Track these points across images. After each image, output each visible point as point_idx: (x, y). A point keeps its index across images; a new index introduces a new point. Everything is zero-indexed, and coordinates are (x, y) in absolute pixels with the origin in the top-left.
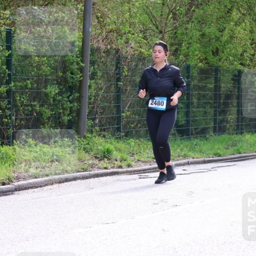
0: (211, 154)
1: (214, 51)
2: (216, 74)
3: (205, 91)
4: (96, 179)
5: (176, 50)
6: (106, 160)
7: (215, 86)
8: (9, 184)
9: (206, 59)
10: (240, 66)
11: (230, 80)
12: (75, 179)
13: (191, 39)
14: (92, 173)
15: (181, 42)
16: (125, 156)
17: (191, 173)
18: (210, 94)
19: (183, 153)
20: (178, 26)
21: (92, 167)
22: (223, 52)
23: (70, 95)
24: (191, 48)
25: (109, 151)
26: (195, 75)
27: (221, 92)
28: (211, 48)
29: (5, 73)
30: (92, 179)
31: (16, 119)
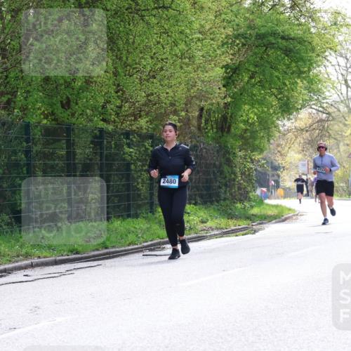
0: (64, 251)
1: (64, 102)
2: (68, 135)
3: (54, 160)
5: (9, 102)
7: (68, 153)
9: (53, 114)
10: (102, 123)
11: (88, 143)
13: (30, 85)
15: (15, 90)
17: (35, 280)
18: (61, 163)
19: (24, 251)
20: (9, 67)
22: (77, 104)
24: (30, 99)
26: (37, 137)
27: (77, 161)
28: (59, 97)
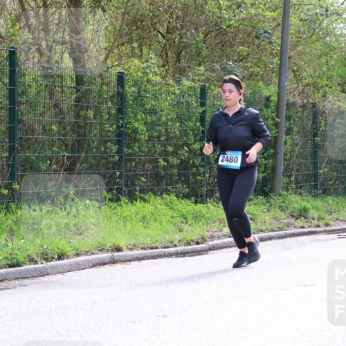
4: (293, 238)
6: (302, 218)
8: (203, 243)
12: (270, 238)
14: (289, 232)
16: (323, 215)
21: (288, 226)
23: (265, 152)
25: (305, 210)
29: (198, 130)
30: (288, 239)
31: (209, 177)
